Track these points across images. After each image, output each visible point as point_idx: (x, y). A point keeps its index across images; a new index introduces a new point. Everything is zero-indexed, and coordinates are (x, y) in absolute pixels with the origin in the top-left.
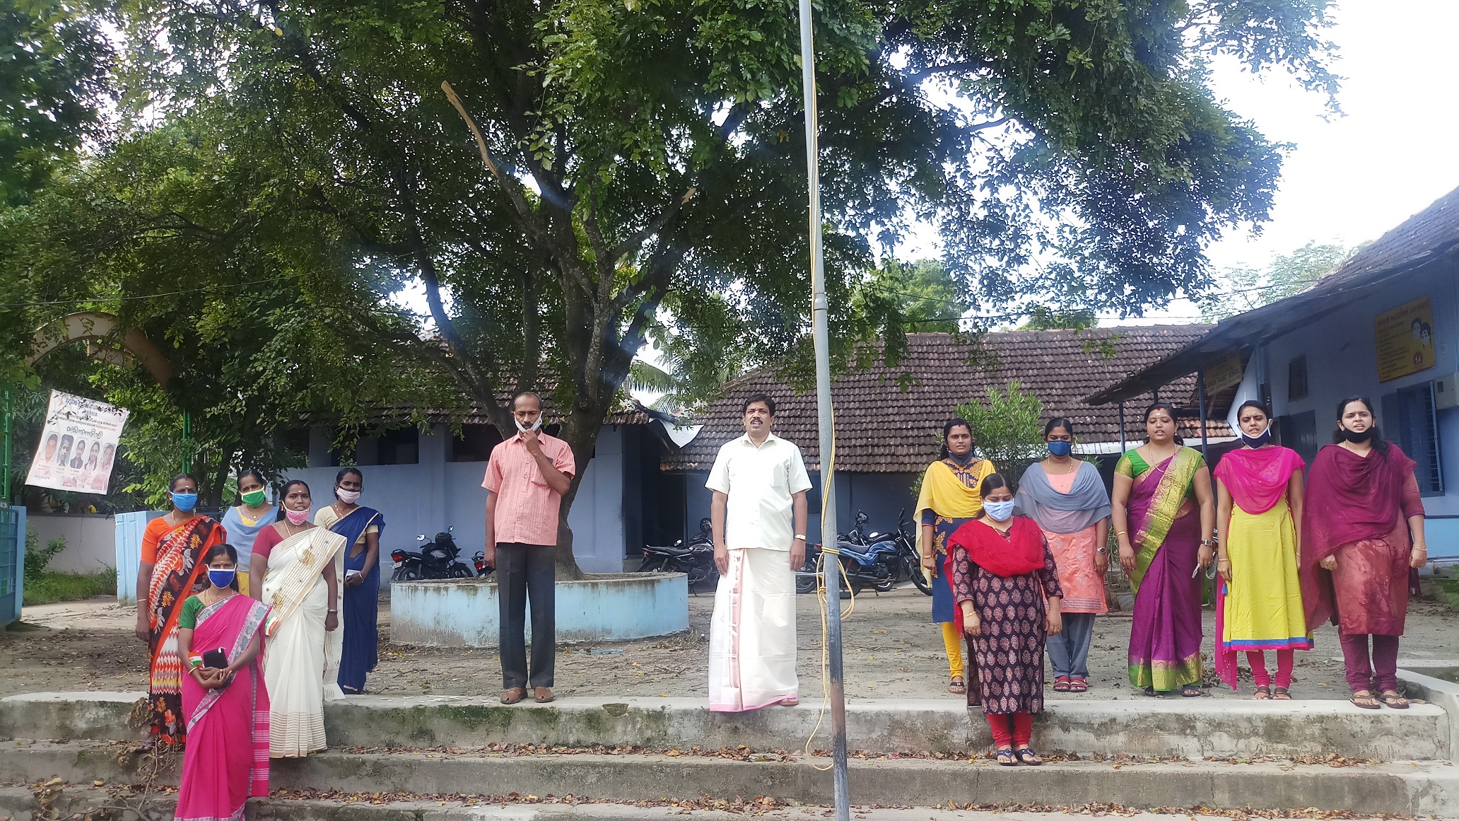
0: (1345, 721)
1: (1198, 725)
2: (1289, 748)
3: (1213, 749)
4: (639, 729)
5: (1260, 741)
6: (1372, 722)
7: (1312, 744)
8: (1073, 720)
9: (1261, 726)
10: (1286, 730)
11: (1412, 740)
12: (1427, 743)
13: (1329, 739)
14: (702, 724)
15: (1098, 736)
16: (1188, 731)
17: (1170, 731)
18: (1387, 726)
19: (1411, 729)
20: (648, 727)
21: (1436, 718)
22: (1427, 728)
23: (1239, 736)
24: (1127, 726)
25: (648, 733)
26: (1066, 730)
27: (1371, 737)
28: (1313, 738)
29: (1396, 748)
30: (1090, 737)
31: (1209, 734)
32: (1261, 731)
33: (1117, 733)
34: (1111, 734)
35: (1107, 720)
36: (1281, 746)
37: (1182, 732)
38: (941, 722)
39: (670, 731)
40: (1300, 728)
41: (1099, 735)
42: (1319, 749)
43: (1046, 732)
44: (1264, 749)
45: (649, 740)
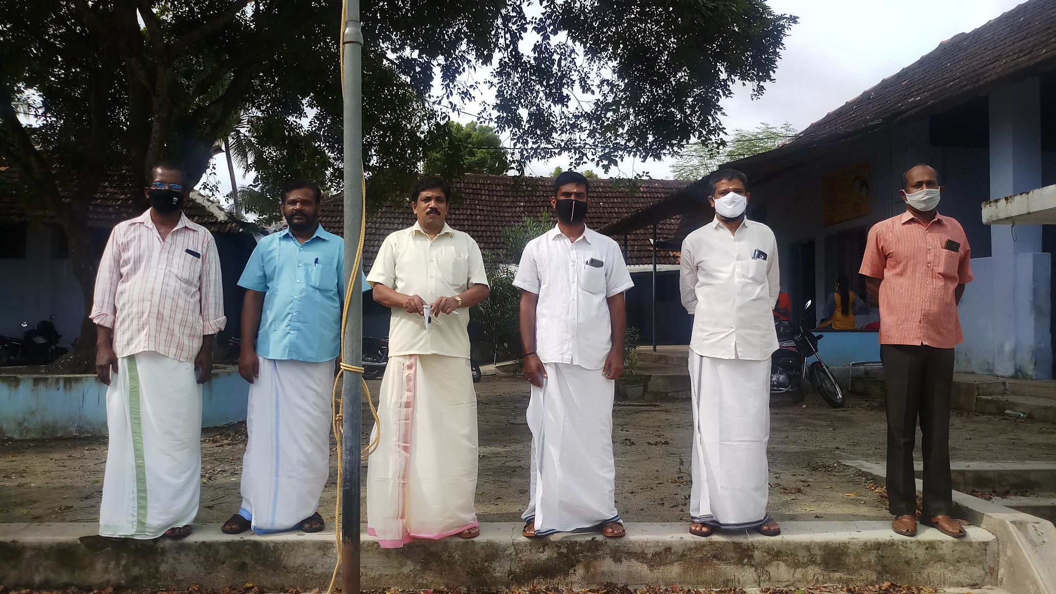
0: (901, 547)
1: (756, 553)
2: (845, 577)
3: (769, 580)
4: (124, 566)
5: (817, 570)
6: (927, 549)
7: (868, 572)
8: (625, 550)
9: (819, 553)
10: (843, 558)
11: (963, 566)
12: (976, 570)
13: (884, 566)
14: (202, 559)
15: (651, 567)
16: (746, 561)
17: (727, 561)
18: (940, 552)
19: (963, 556)
20: (135, 564)
21: (986, 544)
22: (978, 554)
23: (796, 565)
24: (683, 555)
25: (136, 571)
26: (617, 560)
27: (925, 564)
28: (869, 566)
29: (949, 575)
30: (642, 569)
31: (768, 563)
32: (818, 559)
33: (672, 563)
34: (665, 564)
35: (661, 549)
36: (837, 575)
37: (740, 562)
38: (482, 554)
39: (163, 568)
40: (857, 556)
41: (653, 566)
42: (874, 577)
43: (596, 563)
44: (821, 578)
45: (136, 578)
